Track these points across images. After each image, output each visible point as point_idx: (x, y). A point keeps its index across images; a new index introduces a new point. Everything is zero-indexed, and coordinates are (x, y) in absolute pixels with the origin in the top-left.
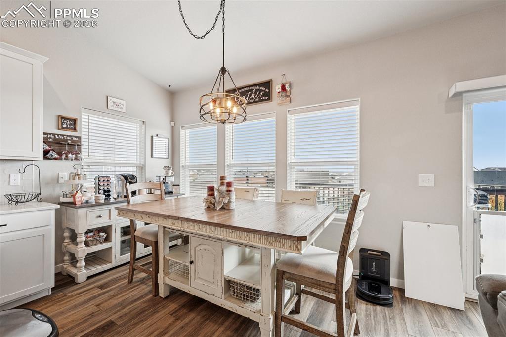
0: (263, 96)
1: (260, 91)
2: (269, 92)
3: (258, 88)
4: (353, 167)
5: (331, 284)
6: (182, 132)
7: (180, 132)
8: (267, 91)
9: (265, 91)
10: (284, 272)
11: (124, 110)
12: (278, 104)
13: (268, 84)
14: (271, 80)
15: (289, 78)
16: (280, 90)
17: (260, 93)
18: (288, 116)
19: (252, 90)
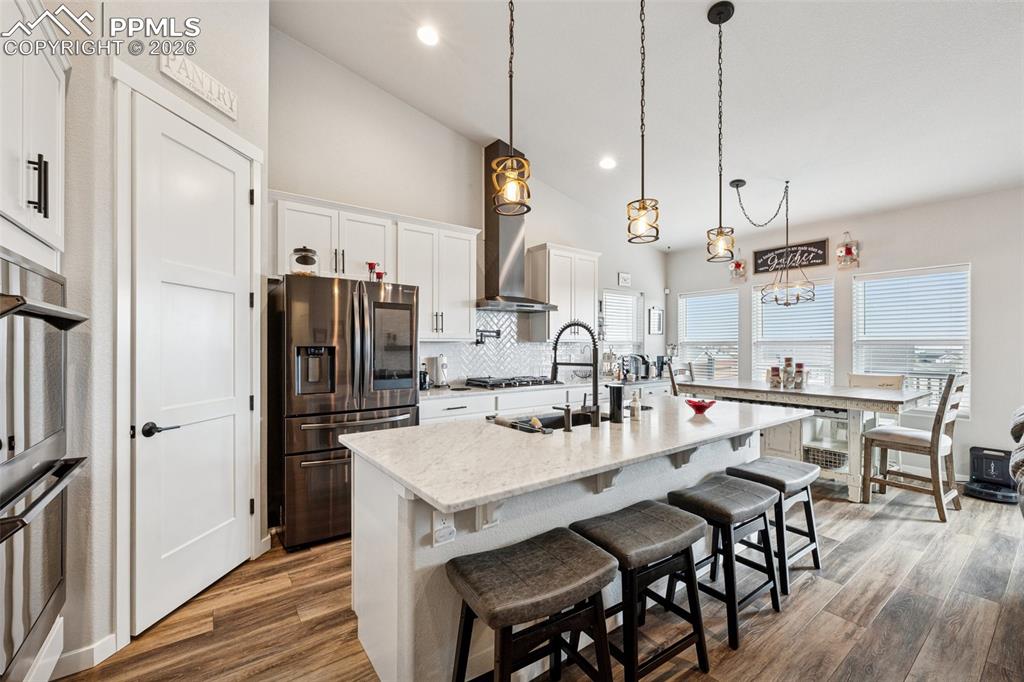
0: (813, 259)
1: (810, 253)
2: (824, 253)
3: (805, 248)
4: (961, 347)
5: (925, 448)
6: (682, 302)
7: (677, 301)
8: (820, 252)
9: (817, 253)
10: (873, 440)
11: (629, 285)
12: (839, 269)
13: (822, 245)
14: (828, 239)
15: (856, 236)
16: (844, 253)
17: (809, 254)
18: (854, 282)
19: (797, 251)
